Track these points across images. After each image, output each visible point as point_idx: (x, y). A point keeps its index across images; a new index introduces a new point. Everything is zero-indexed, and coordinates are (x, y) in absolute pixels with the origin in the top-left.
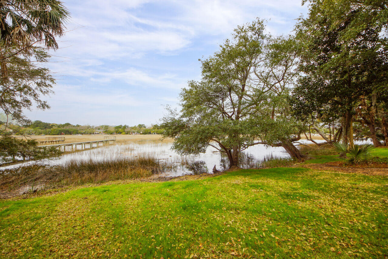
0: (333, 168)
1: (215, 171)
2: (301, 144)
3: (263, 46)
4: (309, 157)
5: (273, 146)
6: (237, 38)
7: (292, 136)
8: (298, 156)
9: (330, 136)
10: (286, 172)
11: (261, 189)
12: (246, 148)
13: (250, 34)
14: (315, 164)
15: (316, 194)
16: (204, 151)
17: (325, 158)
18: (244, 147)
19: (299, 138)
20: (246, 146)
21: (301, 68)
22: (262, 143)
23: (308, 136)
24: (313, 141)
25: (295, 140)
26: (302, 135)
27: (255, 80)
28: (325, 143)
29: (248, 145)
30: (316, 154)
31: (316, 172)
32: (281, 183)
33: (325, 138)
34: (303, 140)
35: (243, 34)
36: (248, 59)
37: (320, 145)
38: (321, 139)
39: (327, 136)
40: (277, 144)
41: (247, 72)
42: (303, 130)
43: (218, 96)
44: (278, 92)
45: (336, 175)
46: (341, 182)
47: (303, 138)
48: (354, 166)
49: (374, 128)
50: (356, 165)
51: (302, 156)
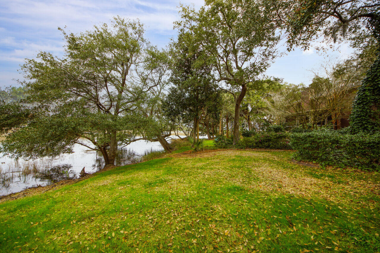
0: (186, 155)
1: (84, 174)
2: (172, 139)
3: (143, 48)
4: (175, 149)
5: (152, 141)
6: (117, 29)
7: (166, 133)
8: (169, 148)
9: (188, 133)
10: (157, 162)
11: (129, 184)
12: (128, 144)
13: (130, 31)
14: (177, 153)
15: (170, 177)
16: (70, 151)
17: (184, 148)
18: (126, 143)
19: (170, 134)
20: (128, 142)
21: (171, 80)
22: (143, 139)
23: (176, 133)
24: (179, 137)
25: (168, 136)
26: (172, 132)
27: (136, 78)
28: (186, 138)
29: (130, 141)
30: (180, 146)
31: (176, 160)
32: (149, 174)
33: (186, 134)
34: (173, 136)
35: (123, 27)
36: (128, 55)
37: (183, 139)
38: (183, 135)
39: (187, 133)
40: (155, 139)
41: (127, 68)
42: (173, 128)
43: (90, 84)
44: (156, 95)
45: (186, 160)
46: (187, 165)
47: (173, 134)
48: (196, 153)
49: (208, 129)
50: (197, 152)
51: (170, 149)
